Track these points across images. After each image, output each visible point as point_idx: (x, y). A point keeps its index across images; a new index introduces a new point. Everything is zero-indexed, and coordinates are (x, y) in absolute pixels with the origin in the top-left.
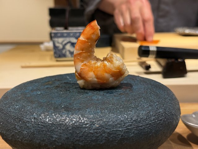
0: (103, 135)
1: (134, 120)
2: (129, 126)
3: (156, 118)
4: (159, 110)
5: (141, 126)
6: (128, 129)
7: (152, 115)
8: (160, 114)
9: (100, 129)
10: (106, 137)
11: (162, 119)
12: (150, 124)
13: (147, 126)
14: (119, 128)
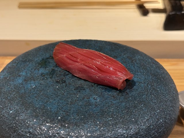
3: (156, 131)
4: (159, 121)
7: (152, 129)
8: (160, 126)
11: (161, 131)
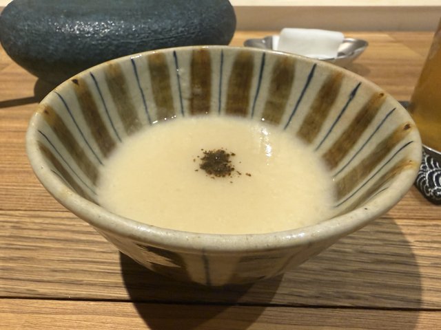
0: (110, 47)
1: (153, 31)
2: (144, 37)
5: (162, 39)
6: (143, 41)
9: (105, 40)
10: (113, 51)
12: (175, 37)
13: (171, 39)
14: (132, 39)
